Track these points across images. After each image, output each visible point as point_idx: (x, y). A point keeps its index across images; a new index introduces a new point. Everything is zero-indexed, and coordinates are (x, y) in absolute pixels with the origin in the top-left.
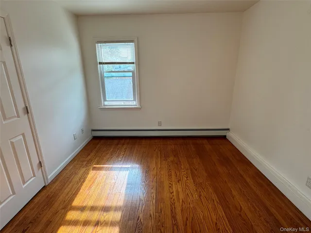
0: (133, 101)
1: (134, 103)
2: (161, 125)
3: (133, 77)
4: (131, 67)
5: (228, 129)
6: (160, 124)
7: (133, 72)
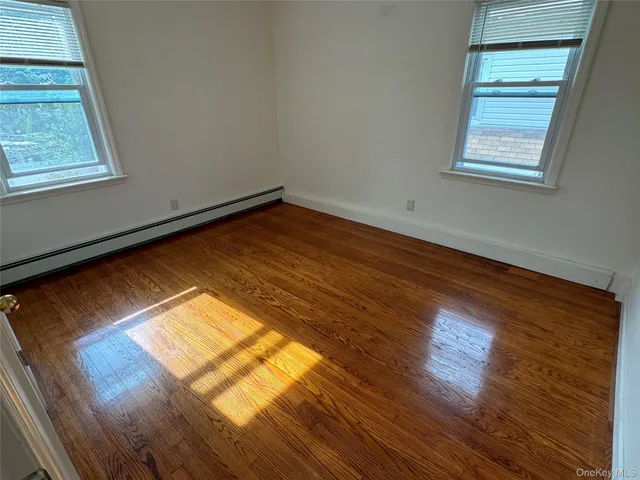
0: (100, 163)
1: (102, 169)
2: (177, 208)
3: (85, 100)
4: (74, 75)
5: (281, 188)
6: (175, 205)
7: (82, 90)
